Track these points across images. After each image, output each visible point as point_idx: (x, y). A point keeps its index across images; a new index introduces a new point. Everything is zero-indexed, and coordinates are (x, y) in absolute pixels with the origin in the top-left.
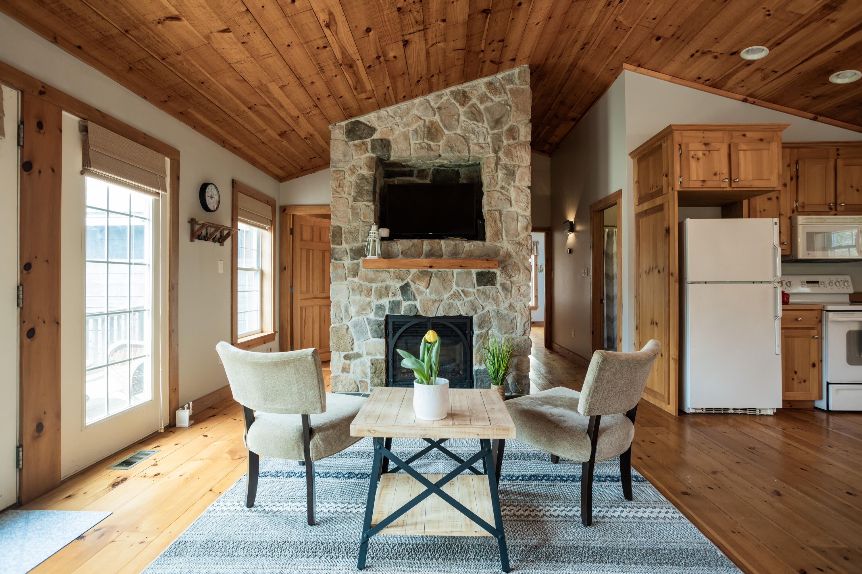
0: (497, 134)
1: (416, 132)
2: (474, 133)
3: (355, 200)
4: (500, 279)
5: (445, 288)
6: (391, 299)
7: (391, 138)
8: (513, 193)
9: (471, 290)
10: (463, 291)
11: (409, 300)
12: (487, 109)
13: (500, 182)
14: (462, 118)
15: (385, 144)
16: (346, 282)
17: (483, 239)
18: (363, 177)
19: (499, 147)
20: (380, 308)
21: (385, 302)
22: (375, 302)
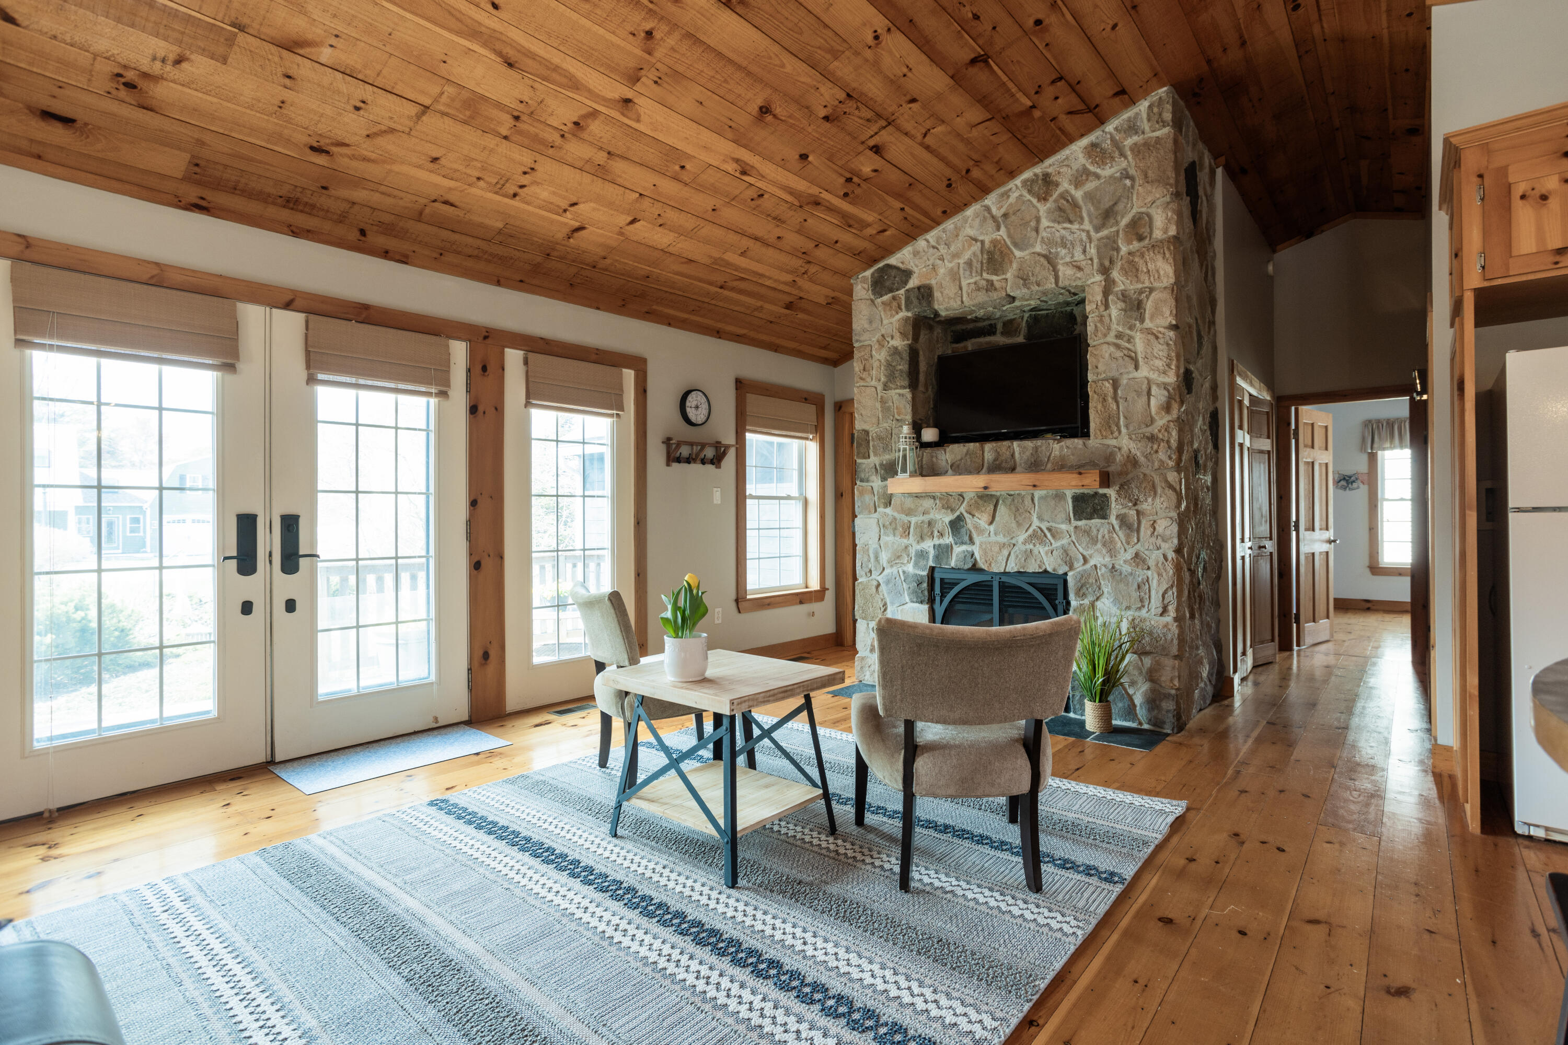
0: (1107, 237)
1: (969, 264)
2: (1064, 246)
3: (886, 387)
4: (1115, 508)
5: (1019, 524)
6: (937, 541)
7: (933, 282)
8: (1139, 344)
9: (1064, 527)
10: (1049, 529)
11: (963, 543)
12: (1089, 196)
13: (1114, 326)
14: (1045, 223)
15: (925, 293)
16: (876, 515)
17: (1086, 435)
18: (895, 351)
19: (1111, 262)
20: (922, 555)
21: (928, 545)
22: (916, 548)
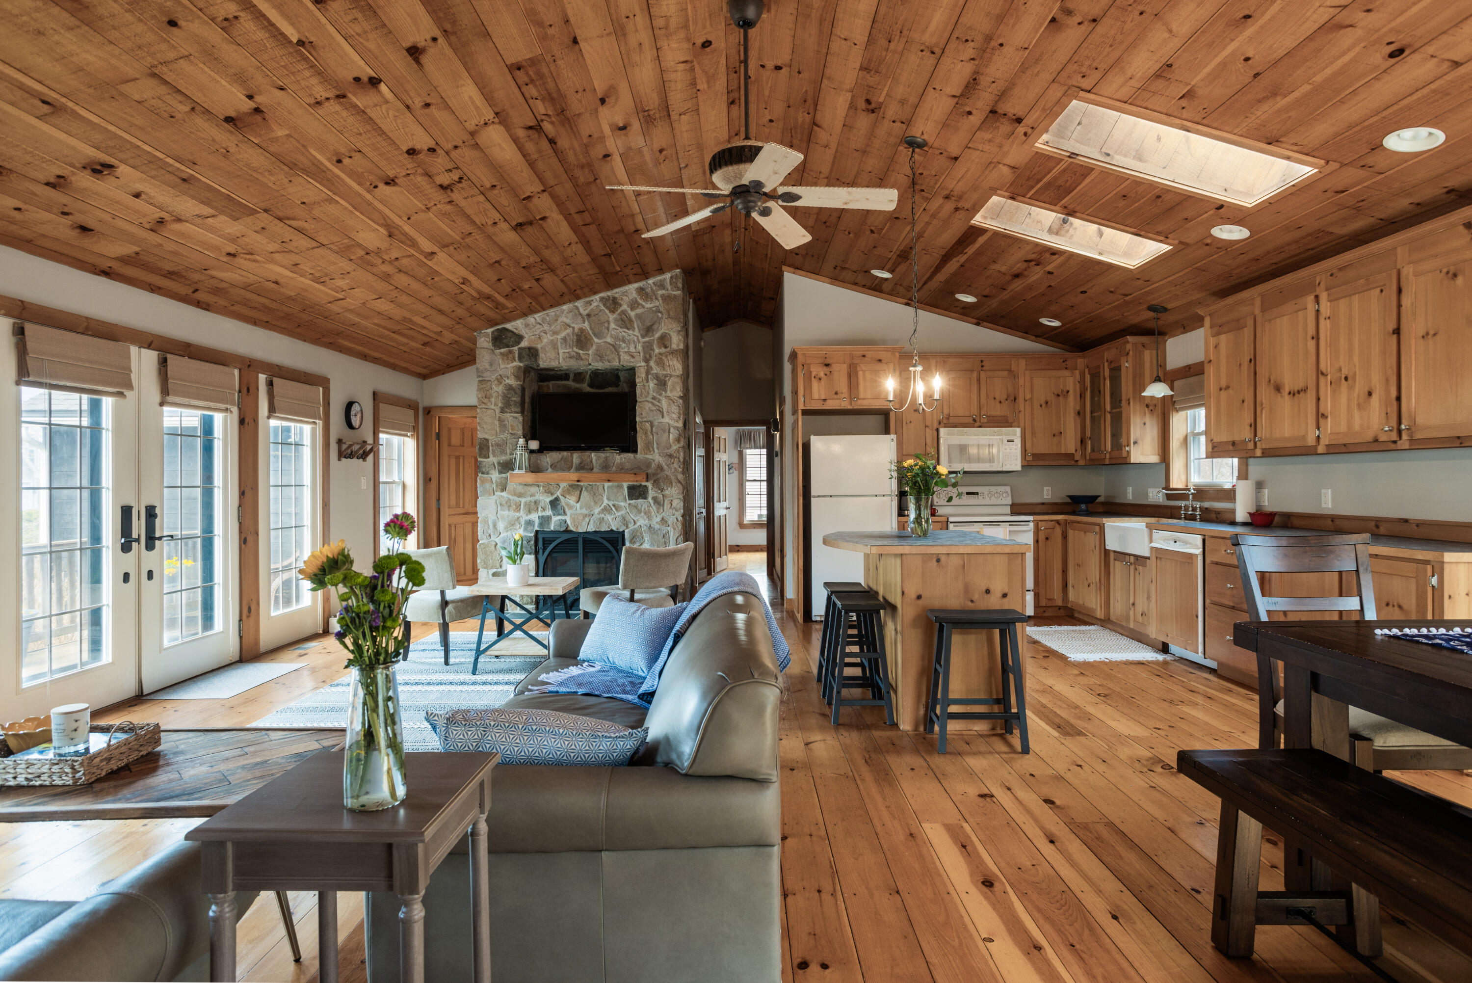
0: (648, 342)
1: (564, 339)
2: (624, 342)
3: (503, 411)
4: (651, 493)
5: (596, 503)
6: (540, 514)
7: (539, 346)
8: (664, 404)
9: (622, 504)
10: (614, 505)
11: (559, 515)
12: (638, 316)
13: (651, 392)
14: (612, 326)
15: (532, 353)
16: (494, 497)
17: (635, 451)
18: (510, 388)
19: (650, 356)
20: (530, 523)
21: (534, 517)
22: (524, 518)
